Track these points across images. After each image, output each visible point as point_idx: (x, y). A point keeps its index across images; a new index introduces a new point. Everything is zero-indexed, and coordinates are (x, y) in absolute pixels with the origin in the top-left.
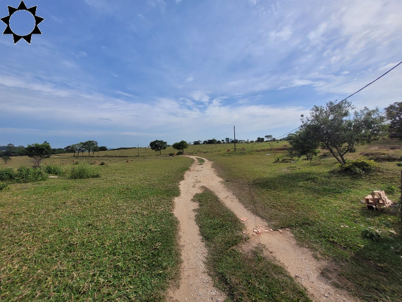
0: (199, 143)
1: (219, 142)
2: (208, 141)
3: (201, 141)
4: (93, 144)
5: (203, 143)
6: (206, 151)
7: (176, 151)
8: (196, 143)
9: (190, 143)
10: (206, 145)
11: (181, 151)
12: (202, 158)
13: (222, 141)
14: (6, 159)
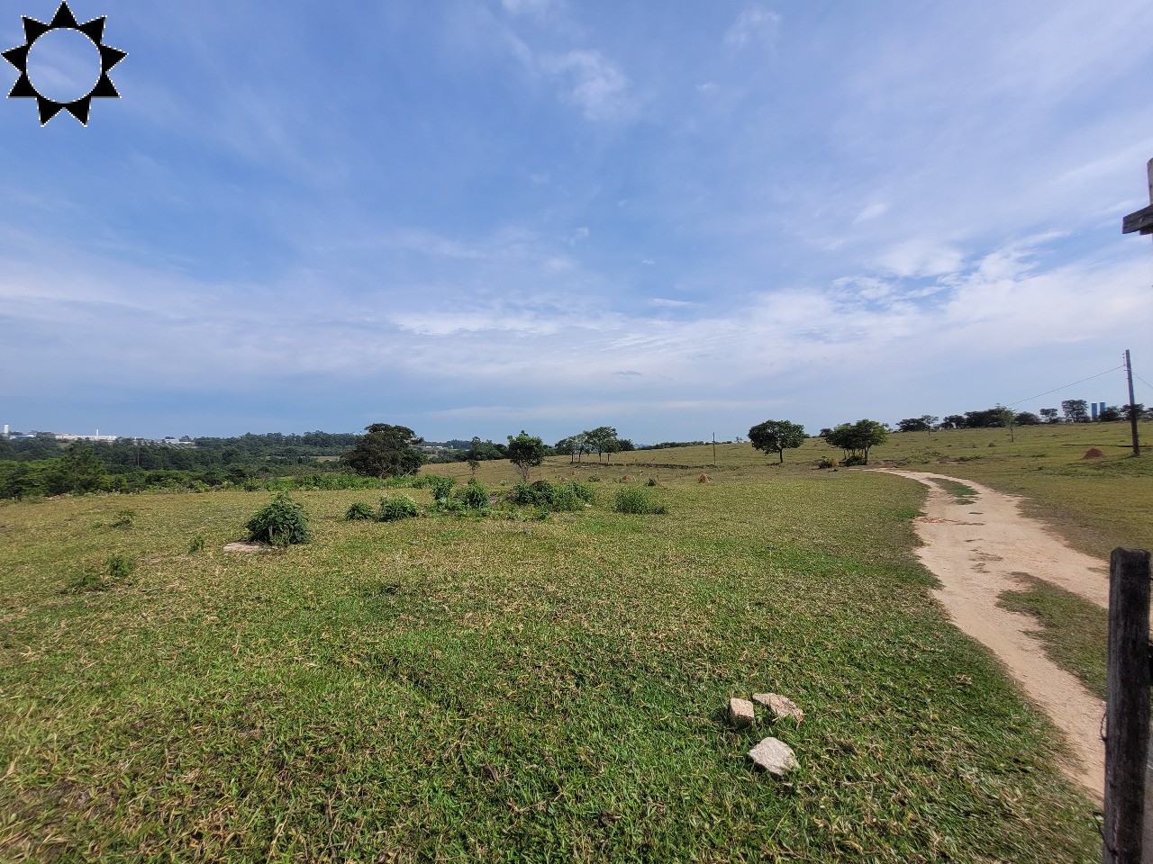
0: (924, 425)
1: (1025, 420)
2: (966, 417)
3: (936, 419)
4: (609, 435)
5: (943, 425)
6: (968, 453)
7: (838, 454)
8: (911, 426)
9: (887, 426)
10: (956, 432)
11: (857, 453)
12: (960, 481)
13: (1045, 412)
14: (474, 466)
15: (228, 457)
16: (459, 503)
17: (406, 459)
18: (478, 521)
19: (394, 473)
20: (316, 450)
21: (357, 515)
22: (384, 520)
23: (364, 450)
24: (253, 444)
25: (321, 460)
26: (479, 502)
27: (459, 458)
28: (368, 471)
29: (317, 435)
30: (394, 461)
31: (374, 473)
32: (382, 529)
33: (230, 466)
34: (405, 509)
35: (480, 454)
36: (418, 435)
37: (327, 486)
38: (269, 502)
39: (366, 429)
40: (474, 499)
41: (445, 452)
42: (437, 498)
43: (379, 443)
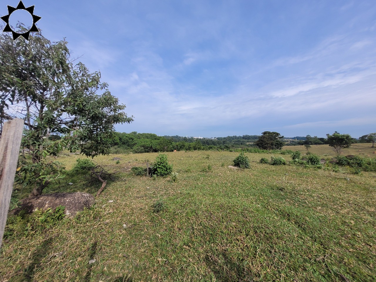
14: (307, 147)
15: (224, 142)
16: (305, 161)
17: (277, 144)
18: (316, 170)
19: (273, 149)
20: (246, 140)
21: (263, 162)
22: (273, 164)
23: (261, 140)
24: (230, 139)
25: (248, 143)
26: (315, 162)
27: (300, 144)
28: (263, 148)
29: (246, 136)
30: (272, 144)
31: (265, 148)
32: (273, 168)
33: (225, 145)
34: (281, 162)
35: (310, 142)
36: (281, 135)
37: (251, 152)
38: (239, 155)
39: (262, 133)
40: (313, 161)
41: (293, 141)
42: (293, 159)
43: (267, 138)
